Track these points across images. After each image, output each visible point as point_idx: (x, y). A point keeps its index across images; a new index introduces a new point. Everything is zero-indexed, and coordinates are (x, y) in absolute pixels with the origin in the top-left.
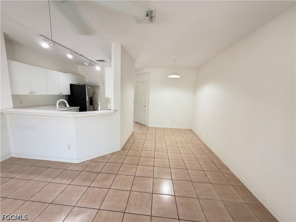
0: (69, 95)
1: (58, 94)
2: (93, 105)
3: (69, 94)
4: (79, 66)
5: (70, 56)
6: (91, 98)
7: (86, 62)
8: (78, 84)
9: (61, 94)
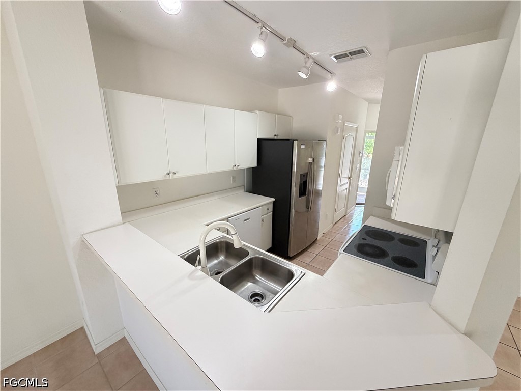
0: (253, 168)
1: (229, 167)
2: (305, 195)
3: (255, 165)
4: (280, 90)
5: (258, 49)
6: (304, 176)
7: (305, 67)
8: (276, 138)
9: (235, 168)
